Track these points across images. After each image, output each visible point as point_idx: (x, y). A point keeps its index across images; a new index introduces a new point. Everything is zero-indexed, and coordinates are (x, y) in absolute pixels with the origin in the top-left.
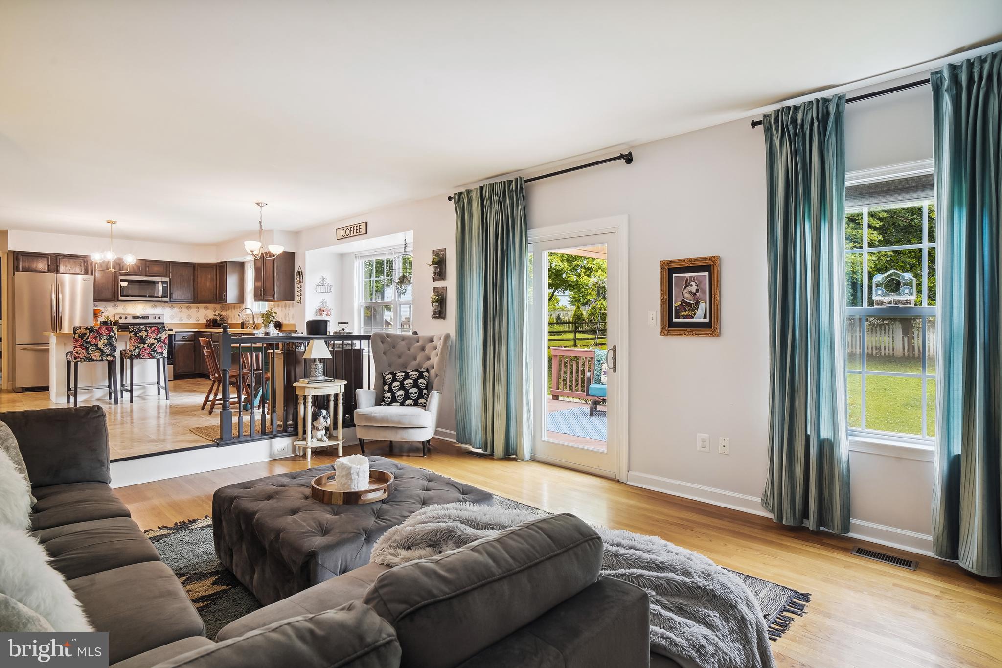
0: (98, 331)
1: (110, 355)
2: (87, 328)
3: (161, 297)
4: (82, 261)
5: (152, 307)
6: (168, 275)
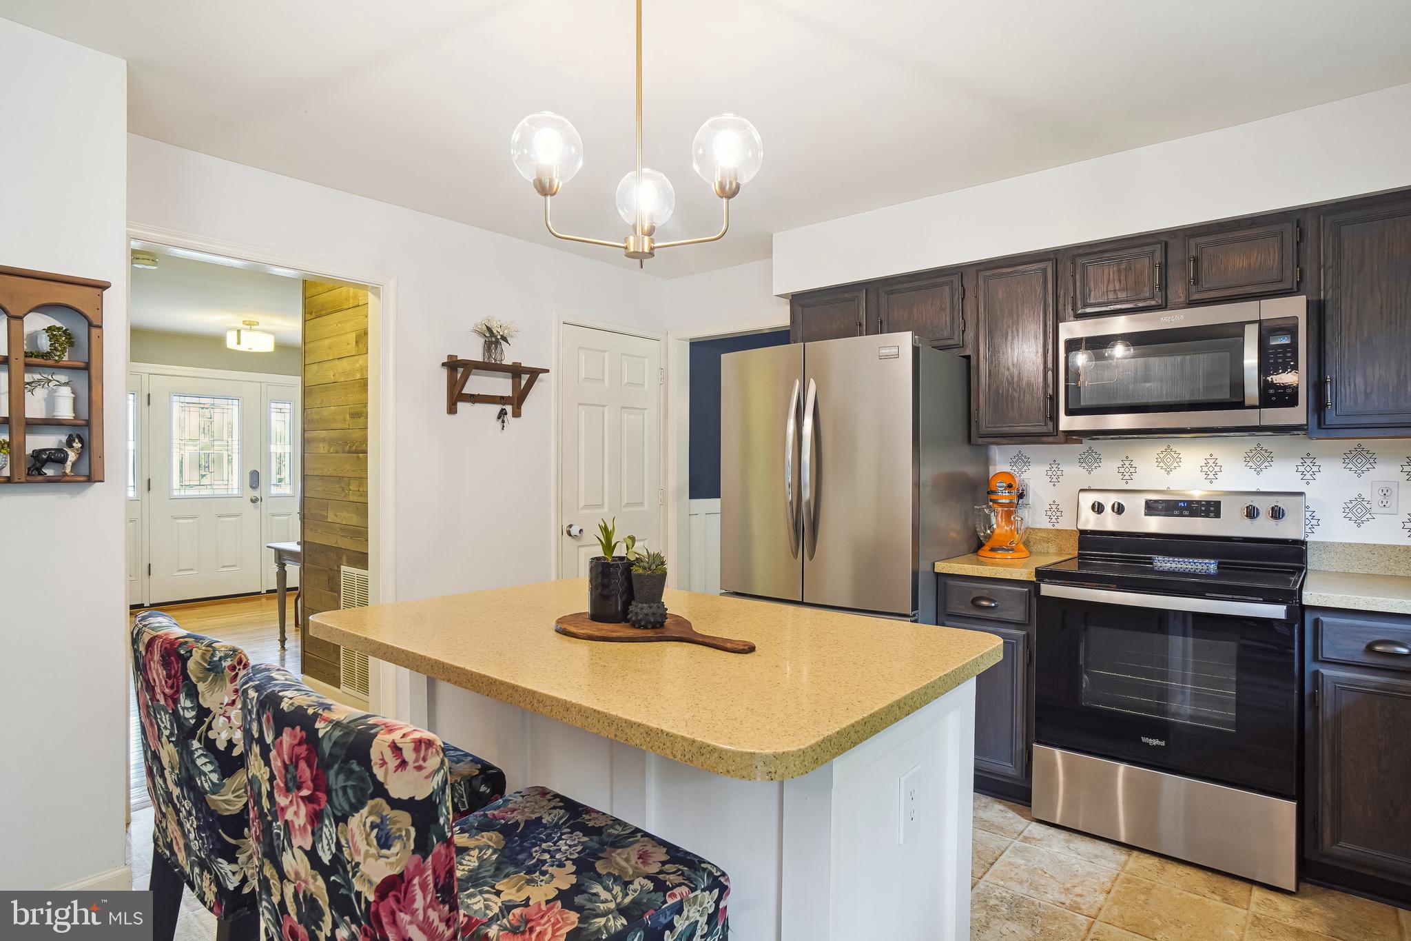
3: (1259, 407)
4: (947, 289)
5: (1248, 459)
6: (1307, 286)
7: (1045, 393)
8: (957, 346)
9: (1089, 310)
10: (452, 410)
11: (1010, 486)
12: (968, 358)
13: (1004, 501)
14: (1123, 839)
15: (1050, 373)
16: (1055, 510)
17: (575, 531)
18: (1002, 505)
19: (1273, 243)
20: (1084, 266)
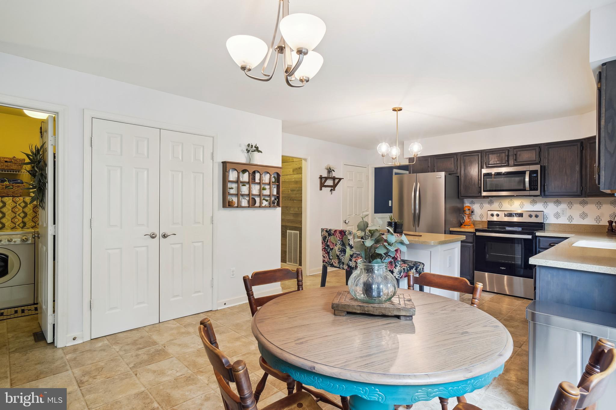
3: (529, 191)
4: (453, 159)
5: (531, 202)
6: (542, 162)
7: (478, 186)
8: (455, 173)
9: (489, 166)
10: (321, 189)
11: (469, 209)
12: (458, 176)
13: (467, 213)
14: (496, 292)
15: (480, 181)
16: (482, 216)
17: (347, 222)
18: (467, 214)
19: (534, 152)
20: (488, 155)
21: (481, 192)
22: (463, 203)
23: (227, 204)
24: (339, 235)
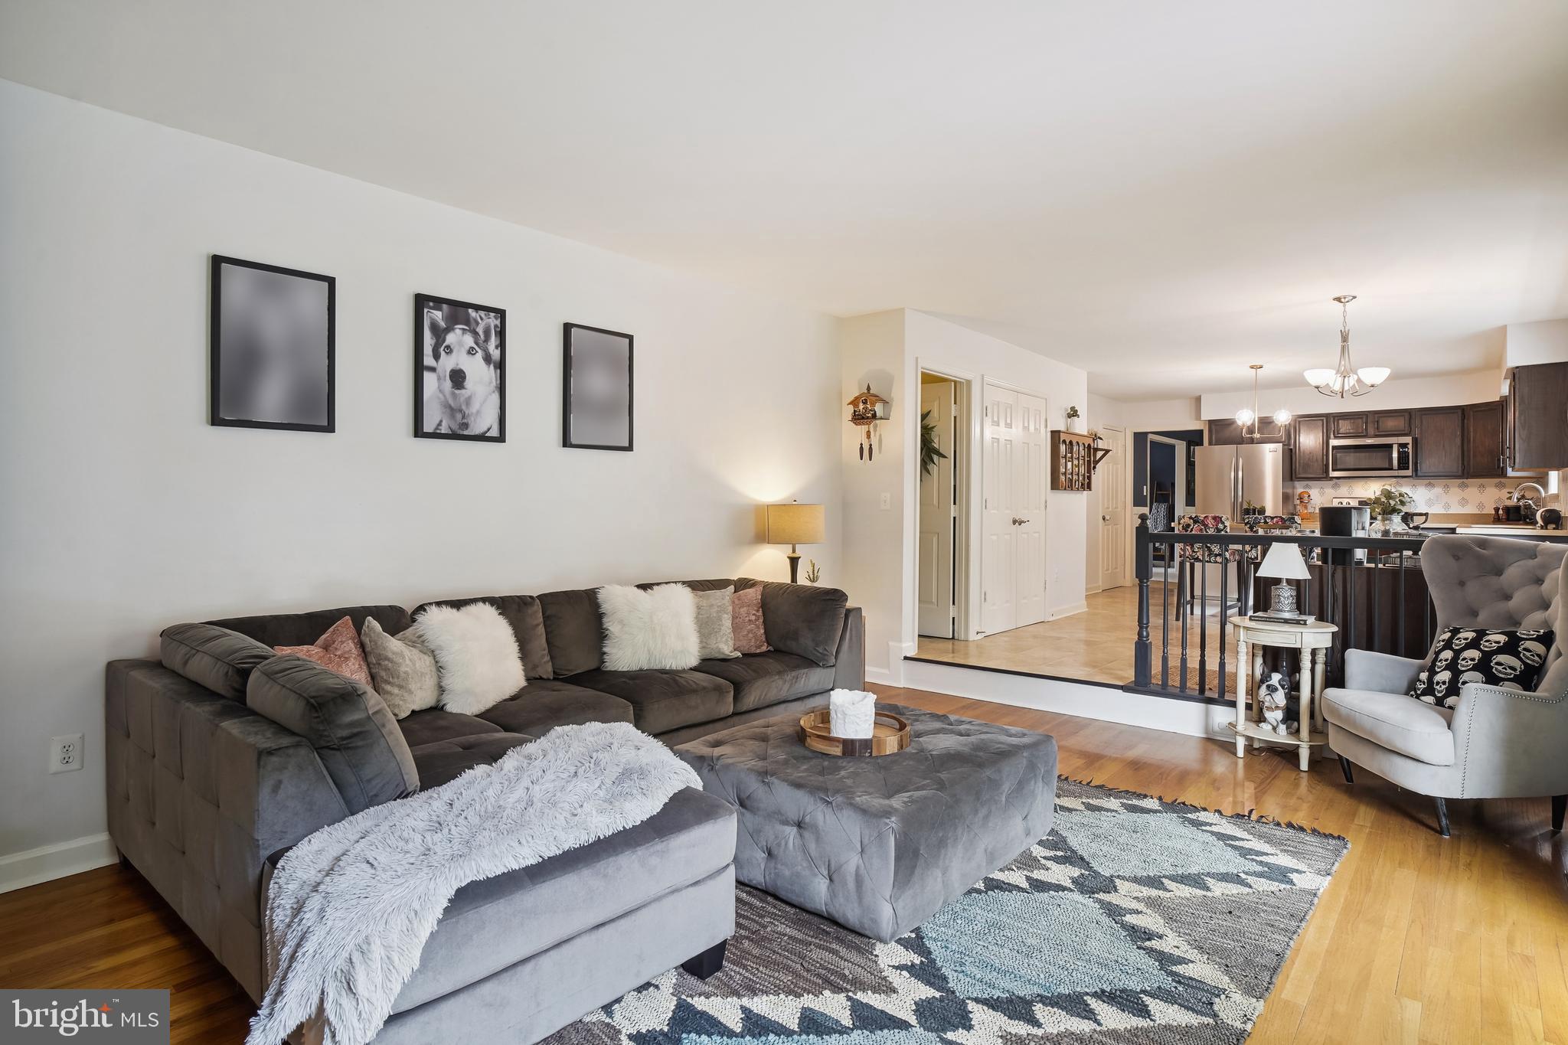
0: (1203, 521)
1: (1219, 555)
2: (1191, 518)
3: (1397, 469)
5: (1393, 484)
6: (1413, 433)
7: (1323, 464)
9: (1340, 435)
12: (1291, 449)
13: (1306, 502)
15: (1326, 457)
19: (1402, 419)
20: (1338, 420)
21: (1327, 472)
22: (1294, 488)
23: (1055, 485)
24: (1213, 521)
